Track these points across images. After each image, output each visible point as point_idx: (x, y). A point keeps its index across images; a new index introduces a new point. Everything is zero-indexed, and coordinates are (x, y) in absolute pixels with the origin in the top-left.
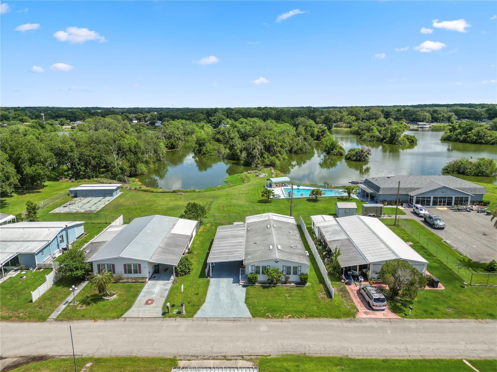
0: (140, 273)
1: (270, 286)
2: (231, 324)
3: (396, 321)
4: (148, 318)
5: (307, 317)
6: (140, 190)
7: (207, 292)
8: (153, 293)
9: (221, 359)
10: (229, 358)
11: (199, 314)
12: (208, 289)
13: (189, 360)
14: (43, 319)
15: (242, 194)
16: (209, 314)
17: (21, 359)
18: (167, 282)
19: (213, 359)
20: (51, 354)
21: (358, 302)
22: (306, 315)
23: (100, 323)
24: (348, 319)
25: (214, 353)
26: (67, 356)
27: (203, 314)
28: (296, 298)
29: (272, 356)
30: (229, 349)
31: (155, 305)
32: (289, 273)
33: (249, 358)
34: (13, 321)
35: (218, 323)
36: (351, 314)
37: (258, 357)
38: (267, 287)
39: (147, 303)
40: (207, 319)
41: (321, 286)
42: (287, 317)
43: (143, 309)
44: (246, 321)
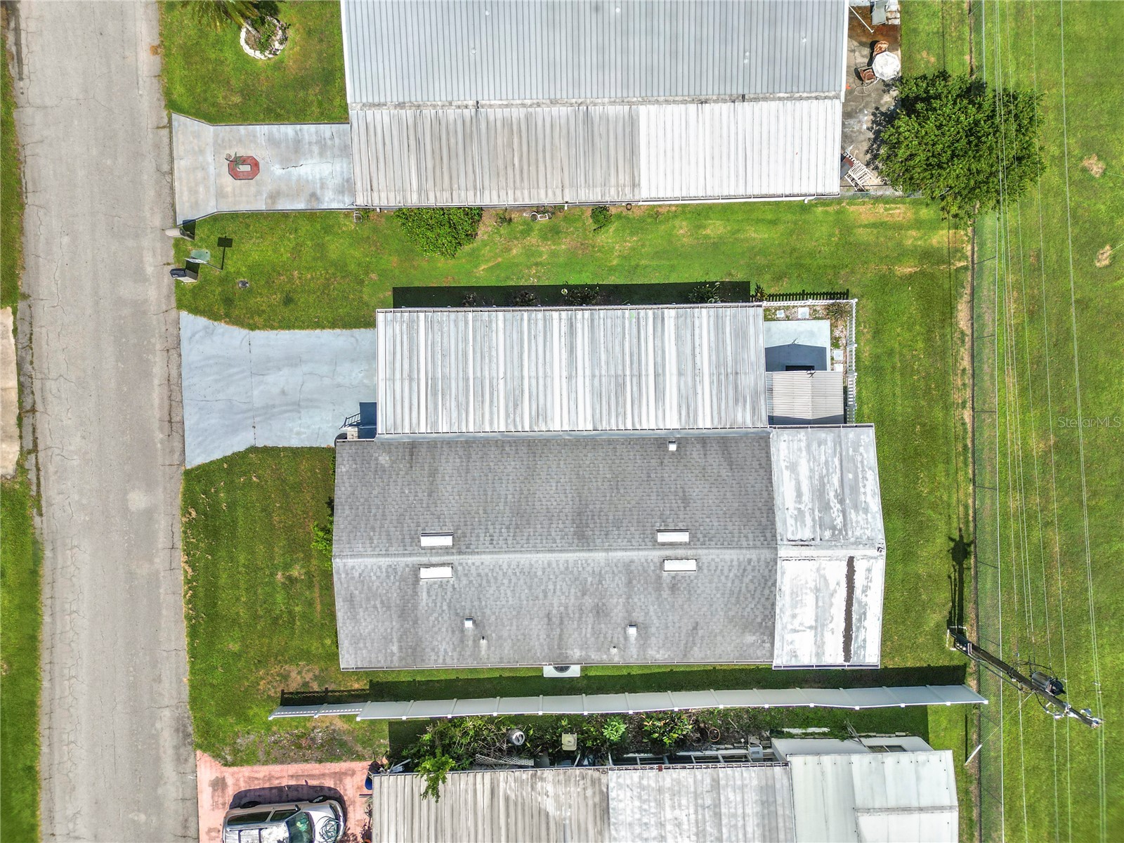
4: (172, 189)
7: (301, 328)
8: (291, 164)
9: (22, 402)
10: (27, 421)
13: (15, 331)
16: (192, 353)
19: (21, 386)
24: (190, 729)
25: (44, 384)
27: (193, 335)
29: (37, 519)
33: (30, 465)
35: (160, 380)
37: (34, 488)
39: (236, 162)
40: (174, 347)
43: (210, 158)
44: (172, 451)
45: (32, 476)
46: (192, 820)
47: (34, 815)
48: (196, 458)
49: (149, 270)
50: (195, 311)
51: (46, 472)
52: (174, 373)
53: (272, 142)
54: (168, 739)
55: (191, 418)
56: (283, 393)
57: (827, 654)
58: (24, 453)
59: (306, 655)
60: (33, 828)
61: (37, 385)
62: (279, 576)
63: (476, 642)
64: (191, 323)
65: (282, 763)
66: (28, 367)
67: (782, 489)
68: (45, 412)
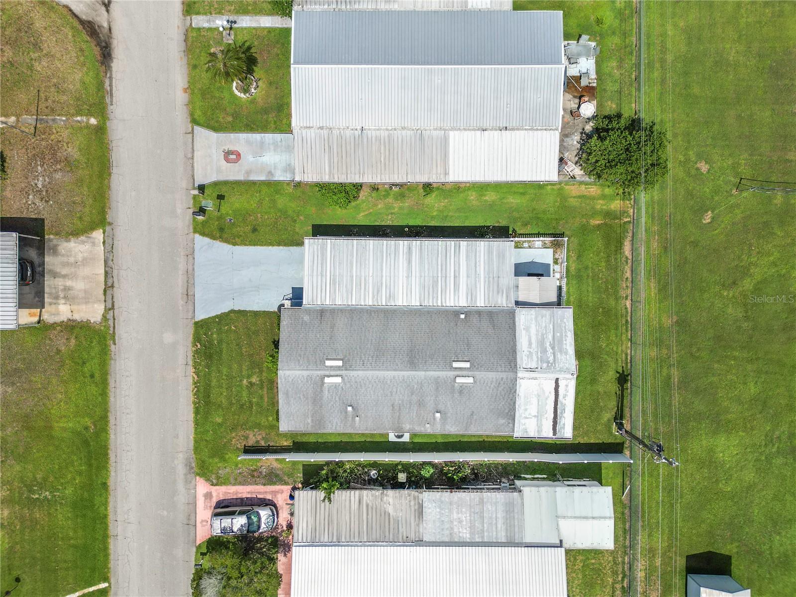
2: (180, 289)
8: (258, 156)
14: (190, 9)
19: (106, 273)
24: (193, 465)
27: (202, 248)
30: (125, 293)
31: (224, 167)
37: (112, 329)
39: (229, 153)
40: (190, 254)
43: (214, 151)
44: (188, 311)
45: (111, 323)
46: (193, 515)
47: (106, 509)
48: (201, 316)
49: (179, 211)
50: (203, 234)
51: (119, 321)
52: (190, 268)
53: (248, 142)
54: (181, 470)
55: (199, 293)
56: (250, 280)
57: (543, 431)
58: (107, 310)
59: (258, 426)
60: (106, 516)
61: (115, 273)
62: (245, 382)
63: (353, 418)
64: (201, 241)
65: (243, 485)
66: (110, 263)
67: (521, 340)
68: (119, 288)
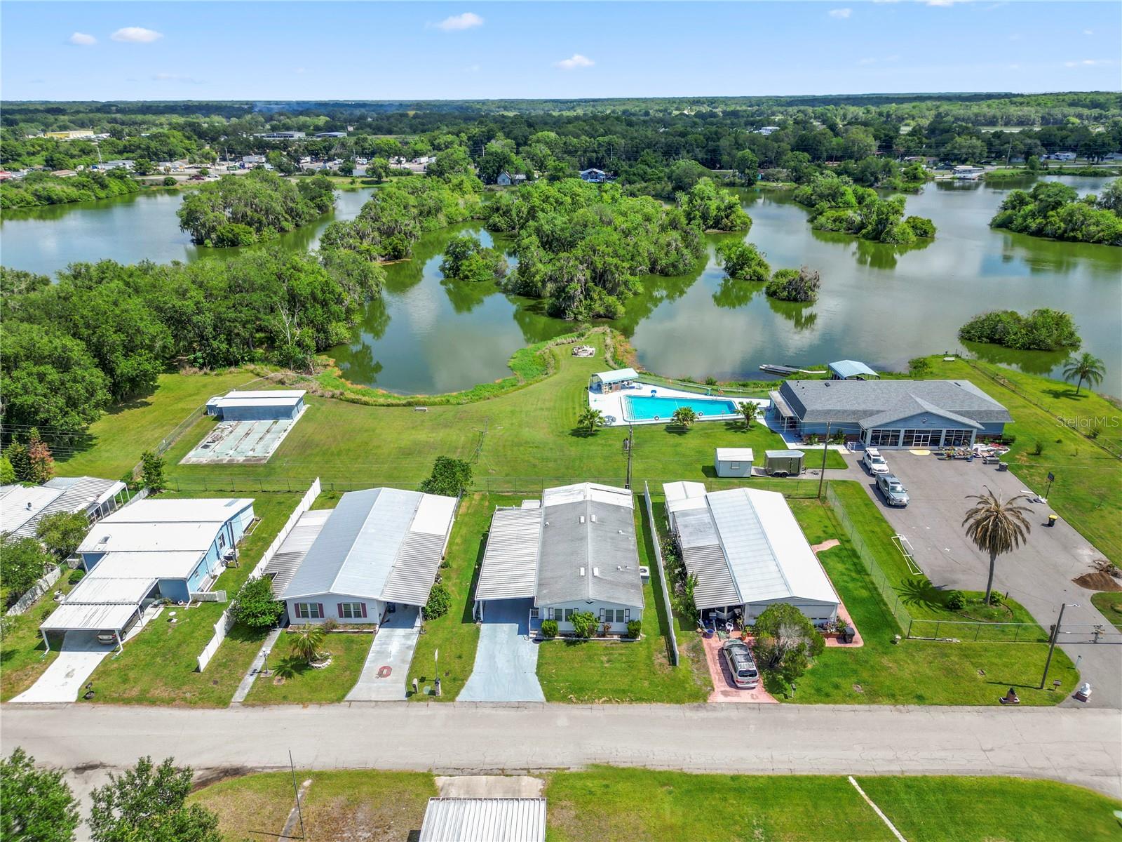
0: (365, 616)
1: (578, 641)
2: (512, 713)
3: (769, 708)
4: (386, 701)
5: (631, 701)
6: (341, 399)
7: (475, 653)
8: (389, 655)
9: (496, 775)
10: (509, 772)
11: (463, 695)
12: (477, 646)
13: (450, 776)
14: (223, 702)
15: (542, 409)
16: (479, 696)
17: (207, 772)
18: (409, 630)
19: (486, 774)
20: (249, 765)
21: (717, 673)
22: (630, 697)
23: (312, 710)
24: (695, 704)
25: (488, 764)
26: (272, 768)
27: (470, 695)
28: (617, 665)
29: (571, 770)
30: (510, 758)
31: (394, 678)
32: (609, 619)
33: (537, 772)
34: (179, 707)
35: (493, 712)
36: (699, 696)
37: (551, 771)
38: (574, 643)
39: (381, 674)
40: (475, 704)
41: (663, 639)
42: (601, 701)
43: (375, 685)
44: (536, 707)
45: (544, 771)
46: (748, 705)
47: (762, 777)
48: (540, 696)
49: (429, 713)
50: (457, 693)
51: (542, 764)
52: (491, 705)
53: (374, 661)
54: (702, 714)
55: (517, 697)
56: (508, 661)
57: (629, 499)
58: (529, 774)
59: (649, 657)
60: (770, 777)
61: (488, 767)
62: (607, 665)
65: (708, 668)
68: (505, 764)
